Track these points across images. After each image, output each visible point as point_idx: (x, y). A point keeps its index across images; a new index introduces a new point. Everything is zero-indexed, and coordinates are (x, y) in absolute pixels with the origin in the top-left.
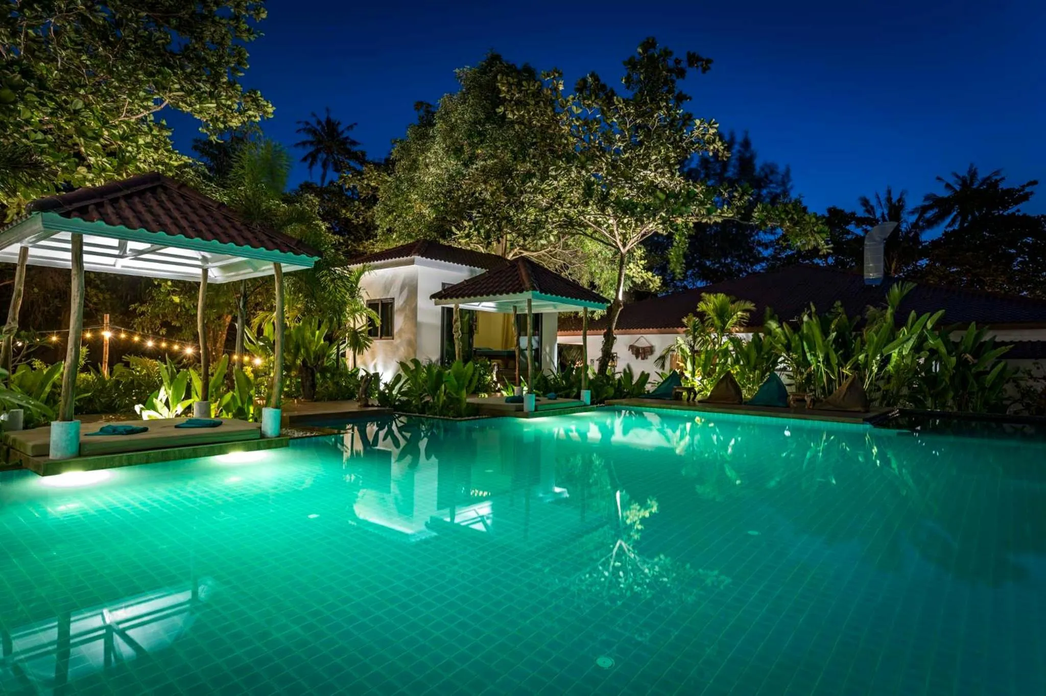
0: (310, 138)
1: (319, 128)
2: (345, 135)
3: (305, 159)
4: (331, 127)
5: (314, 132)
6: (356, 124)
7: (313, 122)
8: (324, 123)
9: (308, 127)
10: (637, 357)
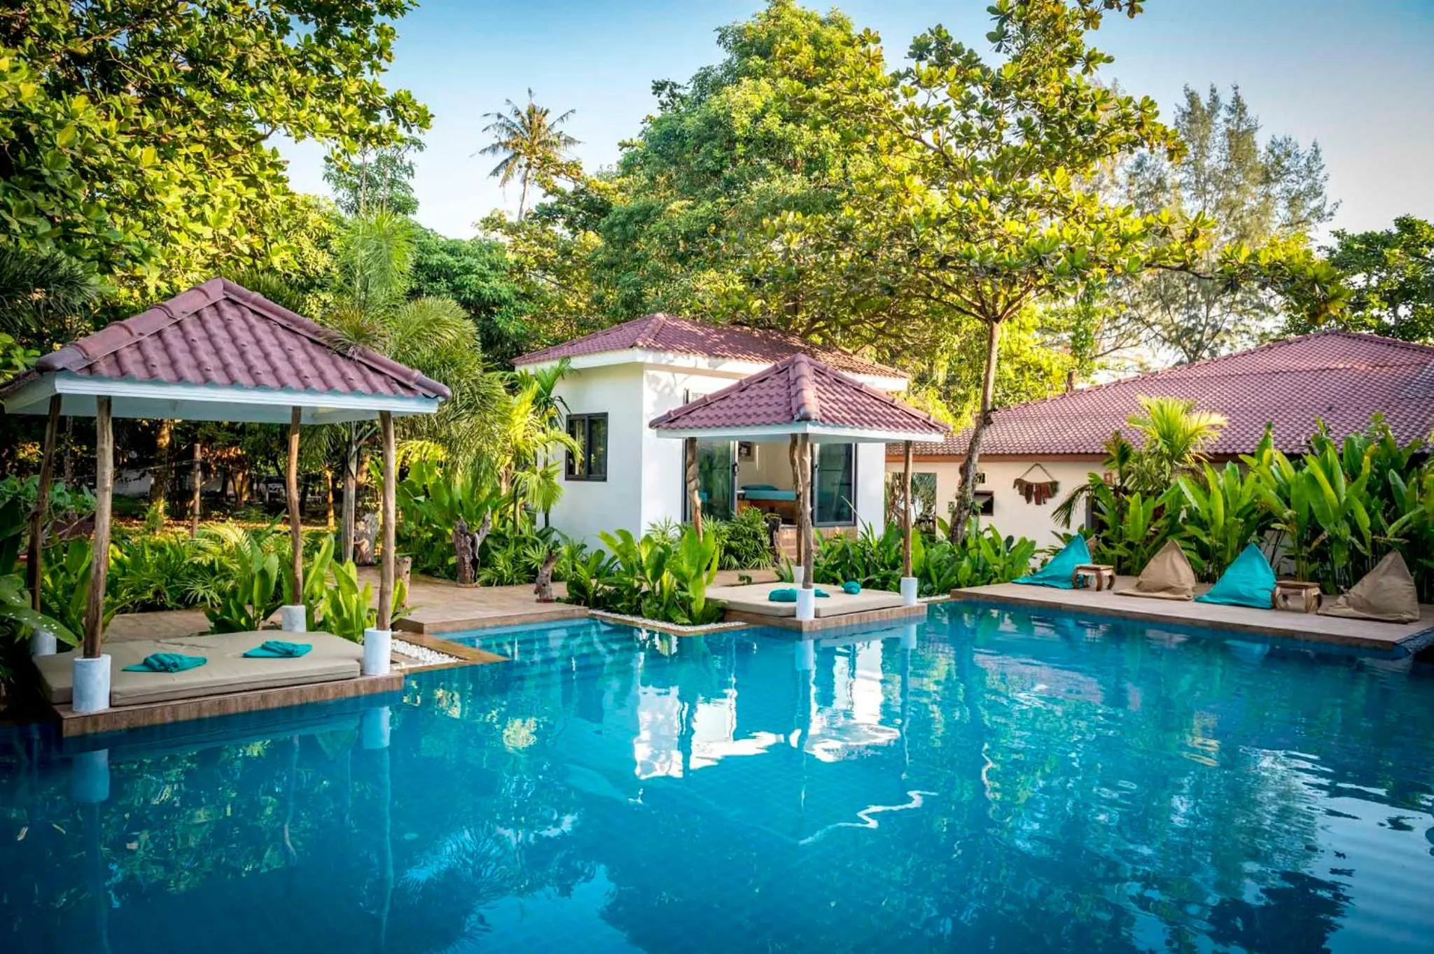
0: (504, 137)
1: (517, 121)
2: (555, 130)
3: (495, 172)
4: (533, 119)
5: (509, 128)
6: (573, 111)
7: (507, 112)
8: (524, 114)
9: (501, 121)
10: (1028, 500)
